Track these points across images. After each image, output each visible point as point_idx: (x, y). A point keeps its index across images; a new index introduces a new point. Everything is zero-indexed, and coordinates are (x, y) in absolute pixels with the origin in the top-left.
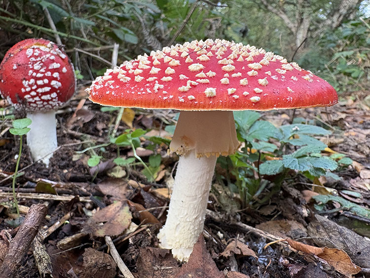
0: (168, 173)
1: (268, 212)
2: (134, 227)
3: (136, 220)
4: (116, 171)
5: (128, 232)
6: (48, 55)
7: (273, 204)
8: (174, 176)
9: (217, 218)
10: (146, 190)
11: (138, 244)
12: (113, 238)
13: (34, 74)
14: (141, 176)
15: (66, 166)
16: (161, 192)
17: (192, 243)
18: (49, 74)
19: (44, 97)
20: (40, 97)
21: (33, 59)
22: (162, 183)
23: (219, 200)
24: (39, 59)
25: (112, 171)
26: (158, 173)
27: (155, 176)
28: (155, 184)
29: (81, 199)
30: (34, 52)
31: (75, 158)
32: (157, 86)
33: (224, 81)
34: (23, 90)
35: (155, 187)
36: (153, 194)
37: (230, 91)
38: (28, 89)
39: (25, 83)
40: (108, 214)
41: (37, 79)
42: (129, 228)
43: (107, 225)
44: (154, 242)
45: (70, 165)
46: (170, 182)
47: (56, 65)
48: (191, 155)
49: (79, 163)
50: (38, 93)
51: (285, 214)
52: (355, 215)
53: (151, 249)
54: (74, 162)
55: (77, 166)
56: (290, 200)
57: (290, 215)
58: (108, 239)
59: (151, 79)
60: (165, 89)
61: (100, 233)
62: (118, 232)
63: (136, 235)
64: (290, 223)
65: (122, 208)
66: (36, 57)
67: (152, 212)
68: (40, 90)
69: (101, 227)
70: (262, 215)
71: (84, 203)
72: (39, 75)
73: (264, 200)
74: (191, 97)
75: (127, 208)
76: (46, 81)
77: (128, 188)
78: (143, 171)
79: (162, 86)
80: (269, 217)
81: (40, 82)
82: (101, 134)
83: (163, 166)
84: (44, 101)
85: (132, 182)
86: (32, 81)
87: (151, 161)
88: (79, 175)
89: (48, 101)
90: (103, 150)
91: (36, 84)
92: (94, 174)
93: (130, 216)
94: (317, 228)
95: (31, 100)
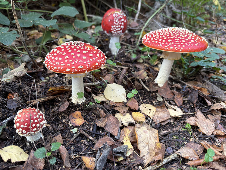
0: (159, 62)
1: (191, 78)
2: (147, 78)
3: (148, 76)
4: (140, 60)
5: (145, 79)
6: (120, 16)
7: (194, 76)
8: (161, 63)
9: (173, 78)
10: (151, 67)
12: (141, 80)
13: (116, 24)
14: (149, 63)
15: (123, 57)
16: (156, 69)
17: (164, 82)
18: (120, 23)
19: (118, 32)
20: (117, 32)
21: (115, 18)
22: (157, 66)
23: (176, 73)
24: (117, 18)
25: (138, 60)
26: (156, 62)
27: (154, 63)
28: (154, 66)
29: (131, 68)
30: (116, 15)
31: (126, 54)
32: (160, 45)
33: (175, 45)
34: (111, 29)
35: (154, 67)
36: (153, 69)
37: (176, 48)
38: (113, 29)
39: (112, 27)
40: (140, 73)
41: (116, 25)
42: (146, 77)
43: (140, 76)
44: (153, 81)
45: (124, 56)
46: (159, 66)
47: (123, 20)
48: (167, 59)
49: (127, 56)
50: (116, 30)
51: (197, 80)
52: (224, 83)
53: (153, 83)
54: (126, 56)
55: (127, 57)
56: (200, 76)
57: (199, 80)
58: (140, 80)
59: (159, 43)
60: (162, 46)
61: (138, 78)
62: (143, 78)
63: (148, 79)
64: (198, 82)
65: (144, 72)
66: (116, 17)
67: (153, 74)
68: (117, 30)
69: (138, 77)
70: (189, 80)
71: (131, 70)
72: (117, 24)
73: (192, 75)
74: (167, 49)
75: (145, 72)
76: (119, 26)
77: (145, 66)
78: (150, 61)
79: (161, 45)
80: (191, 80)
81: (117, 27)
82: (132, 44)
83: (157, 60)
84: (118, 33)
85: (146, 65)
86: (115, 26)
87: (153, 57)
88: (128, 60)
89: (119, 33)
90: (135, 51)
91: (116, 27)
92: (133, 60)
93: (146, 74)
94: (206, 84)
95: (114, 33)
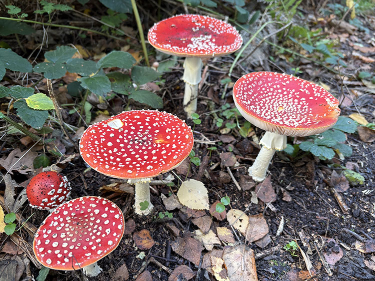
2: (238, 164)
5: (235, 166)
11: (240, 172)
12: (230, 168)
53: (245, 176)
61: (225, 165)
62: (232, 165)
69: (225, 162)
